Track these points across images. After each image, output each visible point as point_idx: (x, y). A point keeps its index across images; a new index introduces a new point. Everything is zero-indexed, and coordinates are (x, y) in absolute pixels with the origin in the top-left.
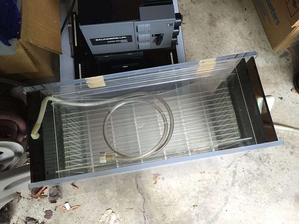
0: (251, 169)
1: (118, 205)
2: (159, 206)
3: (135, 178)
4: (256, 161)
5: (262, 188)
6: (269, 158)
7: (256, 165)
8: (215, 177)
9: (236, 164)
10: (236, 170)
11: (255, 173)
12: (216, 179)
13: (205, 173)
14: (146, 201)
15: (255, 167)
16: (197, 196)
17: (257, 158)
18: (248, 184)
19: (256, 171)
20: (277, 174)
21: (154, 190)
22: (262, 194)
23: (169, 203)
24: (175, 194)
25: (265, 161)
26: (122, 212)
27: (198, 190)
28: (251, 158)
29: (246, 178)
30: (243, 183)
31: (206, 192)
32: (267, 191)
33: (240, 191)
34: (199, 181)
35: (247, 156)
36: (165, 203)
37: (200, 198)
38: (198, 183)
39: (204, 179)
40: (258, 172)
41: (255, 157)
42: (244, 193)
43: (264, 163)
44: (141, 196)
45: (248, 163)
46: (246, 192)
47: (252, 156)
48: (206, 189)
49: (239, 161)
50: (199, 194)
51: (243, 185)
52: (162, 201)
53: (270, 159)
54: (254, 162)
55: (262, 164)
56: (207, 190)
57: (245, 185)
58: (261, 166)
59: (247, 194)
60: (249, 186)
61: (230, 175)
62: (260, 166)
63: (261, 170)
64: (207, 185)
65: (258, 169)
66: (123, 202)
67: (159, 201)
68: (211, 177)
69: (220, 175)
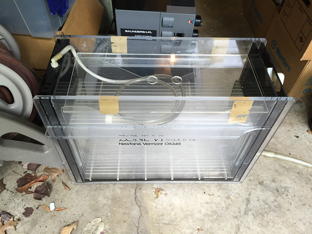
0: (267, 199)
1: (109, 214)
2: (157, 223)
3: (135, 190)
4: (273, 192)
5: (280, 222)
6: (288, 191)
7: (273, 196)
8: (225, 202)
9: (250, 192)
10: (250, 198)
11: (272, 204)
12: (227, 204)
13: (214, 196)
14: (143, 215)
15: (272, 198)
16: (203, 219)
17: (273, 189)
18: (264, 215)
19: (273, 202)
20: (298, 209)
21: (154, 205)
22: (281, 229)
23: (169, 222)
24: (178, 213)
25: (283, 194)
26: (113, 224)
27: (204, 213)
28: (267, 188)
29: (262, 208)
30: (258, 213)
31: (214, 216)
32: (286, 225)
33: (255, 221)
34: (207, 203)
35: (263, 185)
36: (165, 221)
37: (206, 222)
38: (206, 205)
39: (213, 202)
40: (275, 204)
41: (271, 187)
42: (259, 224)
43: (282, 196)
44: (138, 209)
45: (264, 192)
46: (261, 224)
47: (268, 186)
48: (214, 213)
49: (254, 189)
50: (205, 217)
51: (258, 215)
52: (161, 218)
53: (289, 193)
54: (270, 193)
55: (279, 196)
56: (215, 215)
57: (260, 216)
58: (279, 198)
59: (263, 226)
60: (264, 217)
61: (243, 202)
62: (277, 197)
63: (279, 202)
64: (216, 208)
65: (275, 200)
66: (116, 212)
67: (158, 218)
68: (220, 201)
69: (232, 201)
